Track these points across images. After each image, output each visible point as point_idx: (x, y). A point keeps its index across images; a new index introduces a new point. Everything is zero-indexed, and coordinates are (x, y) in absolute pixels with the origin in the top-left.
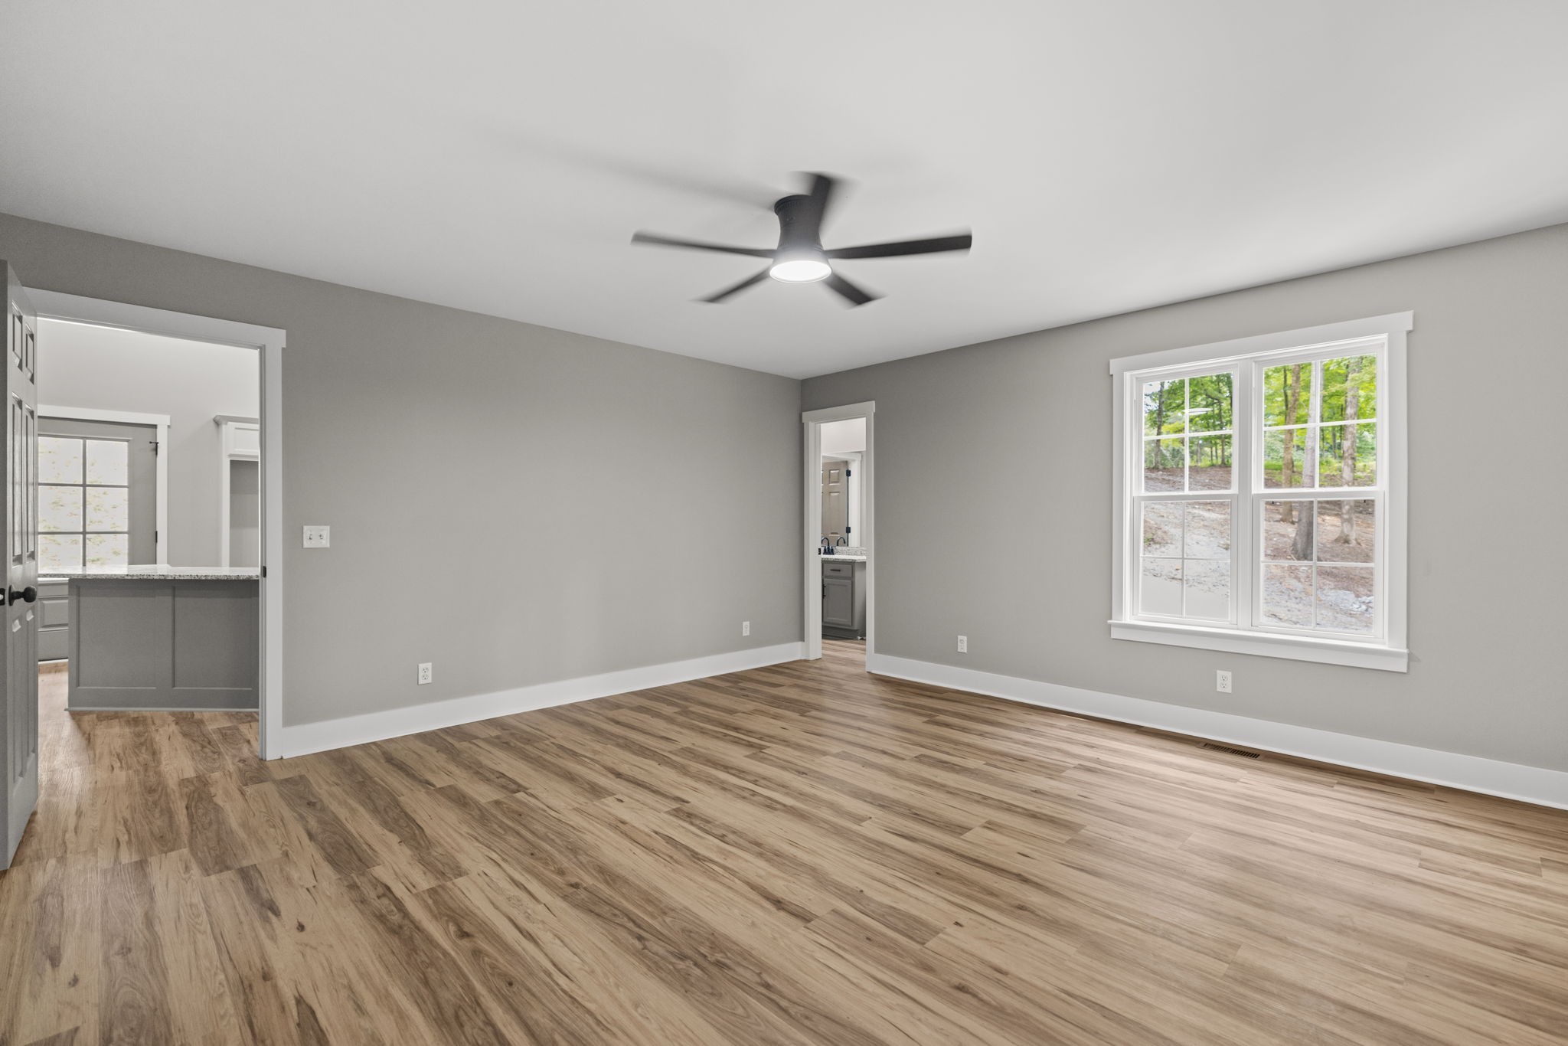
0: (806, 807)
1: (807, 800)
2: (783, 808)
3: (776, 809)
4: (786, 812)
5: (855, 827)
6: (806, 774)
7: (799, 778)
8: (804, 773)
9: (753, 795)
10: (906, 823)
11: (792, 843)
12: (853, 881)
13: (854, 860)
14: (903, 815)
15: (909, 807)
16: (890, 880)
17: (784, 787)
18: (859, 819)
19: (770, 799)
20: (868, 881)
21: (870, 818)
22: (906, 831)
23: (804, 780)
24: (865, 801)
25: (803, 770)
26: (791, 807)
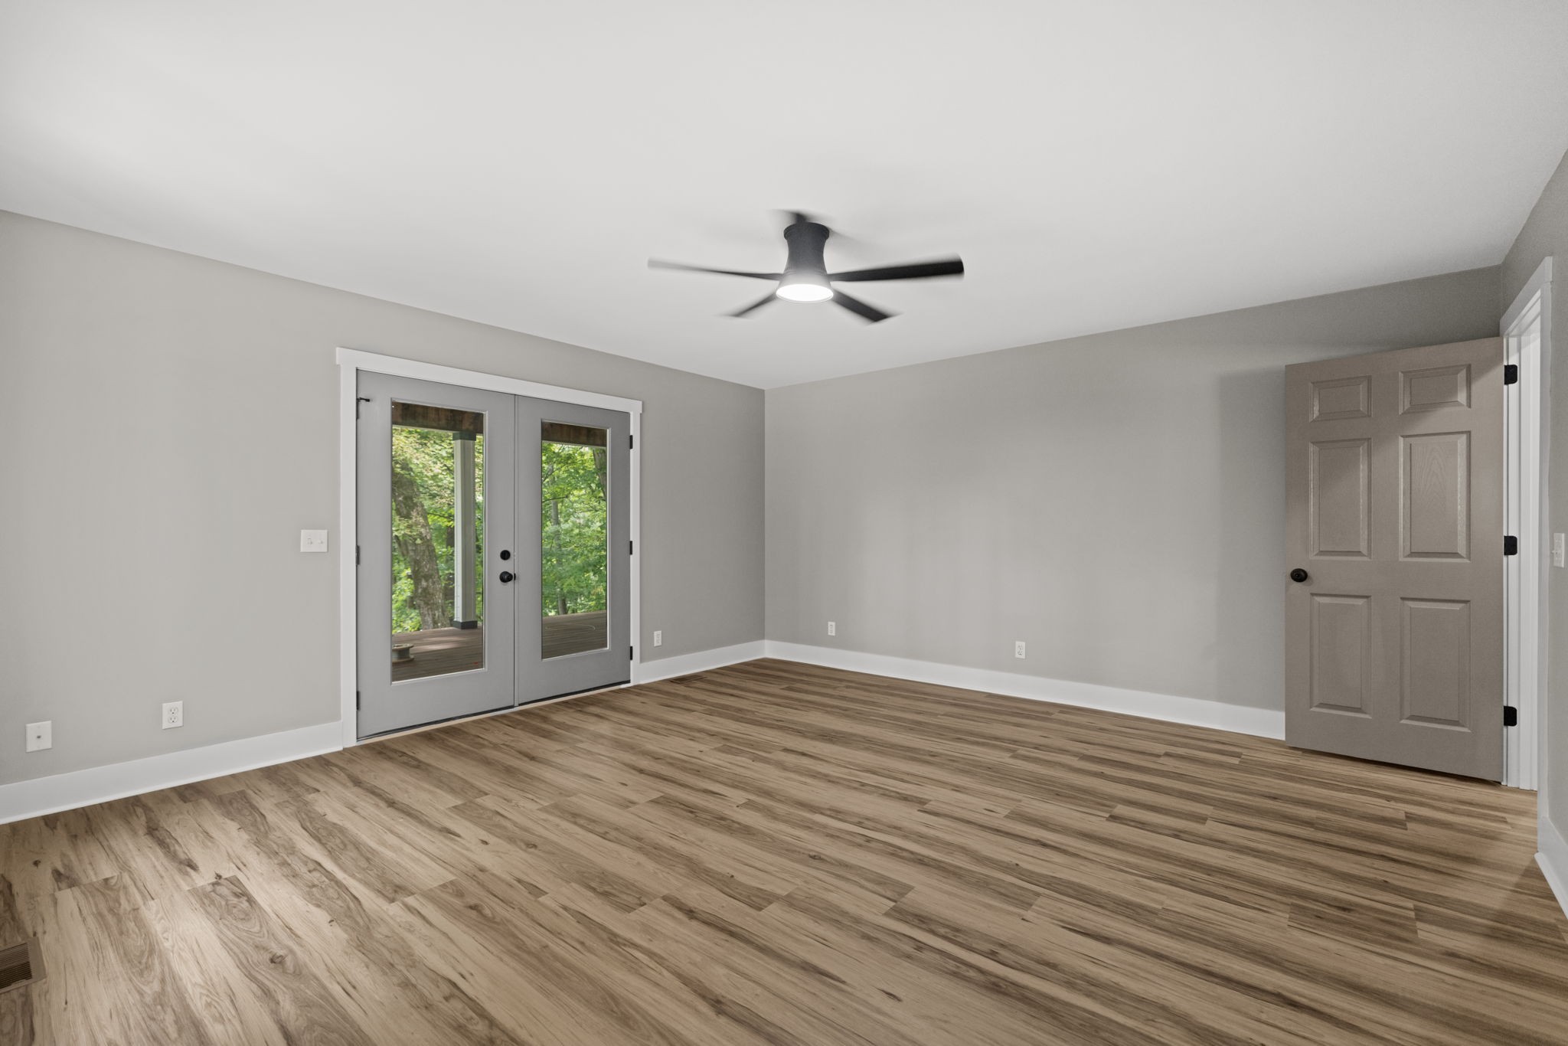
0: (800, 813)
1: (802, 821)
2: (823, 811)
3: (830, 809)
4: (819, 808)
5: (753, 797)
6: (811, 857)
7: (818, 849)
8: (813, 857)
9: (860, 823)
10: (705, 804)
11: (805, 783)
12: (758, 765)
13: (756, 776)
14: (705, 810)
15: (697, 820)
16: (734, 767)
17: (833, 836)
18: (749, 805)
19: (840, 820)
20: (749, 766)
21: (738, 806)
22: (711, 798)
23: (810, 847)
24: (739, 823)
25: (815, 863)
26: (815, 813)
